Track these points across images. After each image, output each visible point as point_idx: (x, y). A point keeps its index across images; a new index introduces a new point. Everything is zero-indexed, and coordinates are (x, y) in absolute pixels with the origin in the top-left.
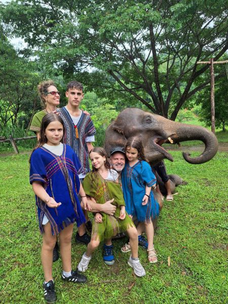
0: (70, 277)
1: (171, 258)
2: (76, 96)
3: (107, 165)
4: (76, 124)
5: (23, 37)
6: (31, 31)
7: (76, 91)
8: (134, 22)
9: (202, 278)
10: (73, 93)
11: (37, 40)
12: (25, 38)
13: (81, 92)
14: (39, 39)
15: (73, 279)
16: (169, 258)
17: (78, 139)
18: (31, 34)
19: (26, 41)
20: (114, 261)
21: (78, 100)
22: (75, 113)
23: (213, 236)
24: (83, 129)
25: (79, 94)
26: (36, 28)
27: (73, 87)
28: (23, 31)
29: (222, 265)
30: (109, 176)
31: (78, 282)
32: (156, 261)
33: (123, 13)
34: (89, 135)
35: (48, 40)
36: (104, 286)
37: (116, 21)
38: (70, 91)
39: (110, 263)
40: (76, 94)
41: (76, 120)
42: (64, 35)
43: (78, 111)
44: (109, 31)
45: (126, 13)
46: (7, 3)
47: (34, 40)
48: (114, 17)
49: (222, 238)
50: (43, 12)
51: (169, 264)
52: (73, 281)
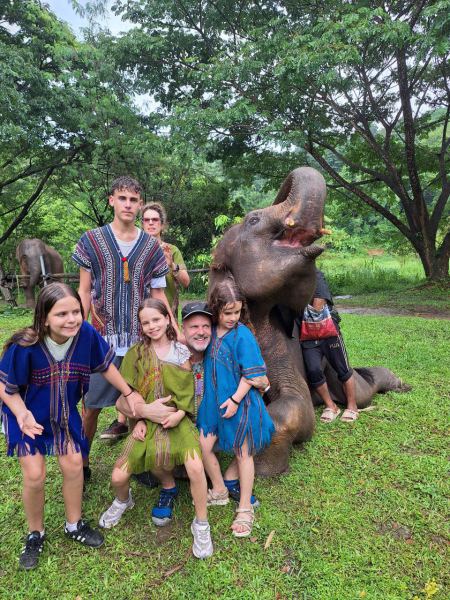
0: (74, 533)
1: (277, 534)
2: (128, 203)
3: (171, 334)
4: (125, 255)
5: (152, 92)
6: (167, 81)
7: (129, 194)
8: (346, 47)
9: (313, 585)
10: (123, 198)
11: (177, 97)
12: (156, 93)
13: (137, 196)
14: (180, 95)
15: (79, 537)
16: (273, 532)
17: (129, 283)
18: (166, 86)
19: (156, 99)
20: (166, 519)
21: (131, 210)
22: (126, 235)
23: (392, 505)
24: (139, 265)
25: (133, 200)
26: (175, 74)
27: (122, 187)
28: (152, 82)
29: (374, 568)
30: (172, 355)
31: (85, 543)
32: (246, 534)
33: (327, 30)
34: (156, 276)
35: (198, 94)
36: (126, 560)
37: (310, 49)
38: (118, 193)
39: (159, 521)
40: (128, 200)
41: (126, 247)
42: (226, 84)
43: (132, 231)
44: (294, 71)
45: (330, 32)
46: (122, 33)
47: (171, 96)
48: (307, 42)
49: (410, 513)
50: (187, 43)
51: (267, 545)
52: (80, 541)
